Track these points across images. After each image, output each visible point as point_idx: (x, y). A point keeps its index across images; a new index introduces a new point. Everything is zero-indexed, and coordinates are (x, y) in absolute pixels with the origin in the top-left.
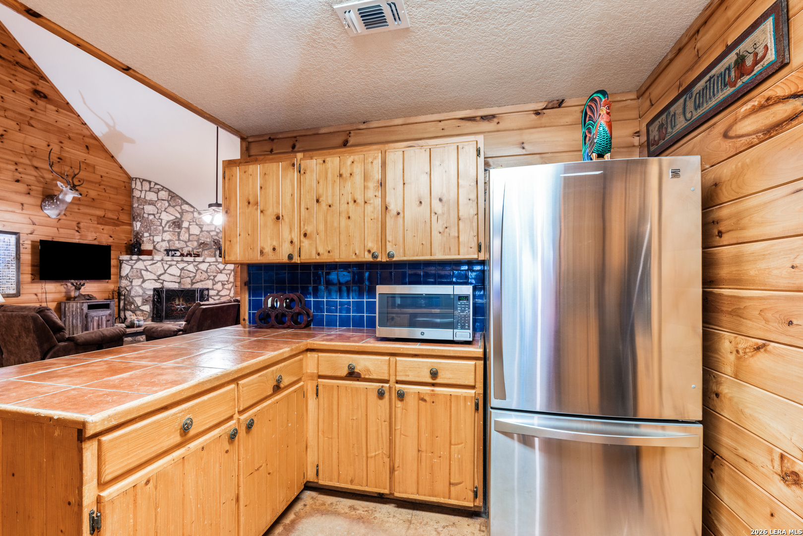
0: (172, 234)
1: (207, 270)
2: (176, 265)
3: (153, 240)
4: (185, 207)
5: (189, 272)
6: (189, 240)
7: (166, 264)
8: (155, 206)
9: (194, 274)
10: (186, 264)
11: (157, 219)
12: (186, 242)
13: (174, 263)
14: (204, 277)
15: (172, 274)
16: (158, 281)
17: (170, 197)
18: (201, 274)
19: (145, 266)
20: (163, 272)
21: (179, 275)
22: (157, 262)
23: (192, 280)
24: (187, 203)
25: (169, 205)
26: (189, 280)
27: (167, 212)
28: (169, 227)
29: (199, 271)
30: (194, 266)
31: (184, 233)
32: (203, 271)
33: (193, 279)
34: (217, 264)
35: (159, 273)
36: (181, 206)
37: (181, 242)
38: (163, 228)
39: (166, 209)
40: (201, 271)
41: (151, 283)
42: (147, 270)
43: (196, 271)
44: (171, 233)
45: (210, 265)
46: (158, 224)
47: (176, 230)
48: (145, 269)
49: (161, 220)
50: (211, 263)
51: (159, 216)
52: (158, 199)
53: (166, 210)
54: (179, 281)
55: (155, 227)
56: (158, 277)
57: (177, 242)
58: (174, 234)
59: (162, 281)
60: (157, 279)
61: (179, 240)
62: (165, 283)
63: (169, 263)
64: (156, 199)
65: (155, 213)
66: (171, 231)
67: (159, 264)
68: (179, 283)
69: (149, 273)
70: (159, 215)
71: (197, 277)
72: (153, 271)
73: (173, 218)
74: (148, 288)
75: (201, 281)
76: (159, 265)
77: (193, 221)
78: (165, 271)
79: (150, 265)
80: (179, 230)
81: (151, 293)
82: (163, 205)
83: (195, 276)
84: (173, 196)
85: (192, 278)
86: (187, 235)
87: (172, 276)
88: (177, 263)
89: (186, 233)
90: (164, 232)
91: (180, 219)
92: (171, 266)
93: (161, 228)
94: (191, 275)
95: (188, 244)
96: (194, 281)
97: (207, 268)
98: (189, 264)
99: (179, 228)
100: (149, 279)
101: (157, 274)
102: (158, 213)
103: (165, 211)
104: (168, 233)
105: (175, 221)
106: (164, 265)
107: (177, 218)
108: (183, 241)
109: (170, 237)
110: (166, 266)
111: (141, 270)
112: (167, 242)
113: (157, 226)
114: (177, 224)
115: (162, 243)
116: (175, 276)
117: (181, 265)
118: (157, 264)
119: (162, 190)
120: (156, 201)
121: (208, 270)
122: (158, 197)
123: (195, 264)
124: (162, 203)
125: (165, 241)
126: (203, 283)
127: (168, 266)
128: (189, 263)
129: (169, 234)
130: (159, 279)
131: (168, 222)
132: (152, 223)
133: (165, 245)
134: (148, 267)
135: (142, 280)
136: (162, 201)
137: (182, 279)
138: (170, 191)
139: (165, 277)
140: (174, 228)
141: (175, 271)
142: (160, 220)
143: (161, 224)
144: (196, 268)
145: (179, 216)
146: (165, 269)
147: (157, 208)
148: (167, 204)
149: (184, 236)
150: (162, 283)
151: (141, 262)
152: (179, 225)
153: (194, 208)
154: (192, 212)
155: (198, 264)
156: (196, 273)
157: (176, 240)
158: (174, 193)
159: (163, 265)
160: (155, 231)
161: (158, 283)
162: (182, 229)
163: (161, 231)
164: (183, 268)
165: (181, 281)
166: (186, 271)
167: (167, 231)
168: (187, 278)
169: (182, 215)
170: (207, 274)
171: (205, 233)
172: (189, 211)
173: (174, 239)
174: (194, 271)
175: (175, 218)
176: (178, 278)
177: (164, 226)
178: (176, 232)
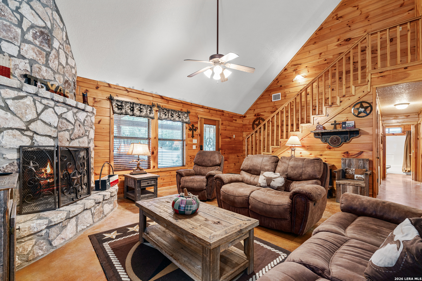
0: (38, 51)
1: (84, 122)
2: (53, 108)
4: (56, 16)
5: (68, 123)
6: (58, 73)
7: (41, 102)
9: (73, 127)
10: (65, 110)
11: (13, 11)
12: (54, 73)
13: (52, 103)
14: (82, 132)
15: (47, 121)
16: (26, 133)
18: (79, 128)
19: (4, 100)
20: (35, 116)
21: (56, 125)
22: (26, 96)
23: (70, 135)
24: (58, 11)
26: (67, 135)
27: (32, 8)
28: (35, 37)
29: (78, 123)
30: (75, 114)
31: (54, 56)
32: (81, 122)
33: (72, 134)
35: (30, 117)
36: (52, 10)
37: (49, 70)
38: (23, 33)
40: (79, 122)
41: (14, 136)
42: (7, 108)
43: (75, 123)
44: (36, 49)
45: (87, 117)
46: (15, 20)
47: (44, 48)
48: (3, 105)
49: (22, 16)
50: (88, 114)
51: (18, 8)
53: (32, 4)
54: (55, 135)
55: (5, 22)
56: (27, 126)
57: (44, 68)
58: (40, 53)
59: (31, 134)
60: (25, 128)
61: (47, 65)
62: (37, 138)
63: (45, 102)
66: (36, 45)
67: (29, 101)
68: (55, 138)
69: (9, 114)
70: (17, 3)
71: (76, 131)
72: (19, 113)
73: (41, 24)
74: (8, 147)
75: (79, 137)
76: (28, 103)
77: (62, 45)
78: (39, 115)
79: (14, 99)
80: (48, 50)
81: (14, 156)
83: (74, 129)
85: (71, 133)
86: (56, 62)
87: (47, 127)
88: (55, 105)
89: (56, 57)
90: (24, 41)
91: (51, 31)
92: (46, 107)
93: (19, 31)
94: (69, 128)
95: (57, 76)
96: (72, 137)
97: (85, 120)
98: (69, 110)
99: (49, 47)
100: (11, 129)
101: (25, 120)
103: (28, 3)
104: (32, 46)
105: (43, 30)
106: (38, 104)
108: (52, 70)
109: (35, 56)
110: (40, 107)
112: (27, 61)
113: (11, 23)
114: (46, 36)
115: (17, 61)
116: (50, 125)
117: (60, 110)
118: (25, 100)
121: (86, 122)
123: (75, 110)
126: (81, 140)
127: (43, 106)
128: (69, 108)
129: (33, 49)
130: (28, 129)
131: (32, 27)
133: (23, 66)
134: (9, 102)
137: (60, 131)
139: (37, 126)
140: (42, 42)
141: (50, 117)
142: (18, 16)
143: (20, 23)
144: (75, 118)
145: (49, 25)
146: (39, 112)
149: (54, 64)
150: (32, 138)
152: (49, 40)
153: (64, 24)
154: (62, 30)
155: (77, 112)
156: (74, 125)
157: (43, 65)
159: (35, 104)
160: (6, 31)
161: (25, 137)
162: (52, 50)
163: (19, 37)
164: (61, 114)
165: (57, 135)
166: (64, 121)
167: (29, 42)
168: (65, 130)
169: (52, 25)
170: (84, 128)
171: (69, 68)
172: (60, 26)
173: (39, 62)
174: (73, 122)
175: (43, 25)
176: (54, 129)
177: (25, 30)
178: (44, 50)
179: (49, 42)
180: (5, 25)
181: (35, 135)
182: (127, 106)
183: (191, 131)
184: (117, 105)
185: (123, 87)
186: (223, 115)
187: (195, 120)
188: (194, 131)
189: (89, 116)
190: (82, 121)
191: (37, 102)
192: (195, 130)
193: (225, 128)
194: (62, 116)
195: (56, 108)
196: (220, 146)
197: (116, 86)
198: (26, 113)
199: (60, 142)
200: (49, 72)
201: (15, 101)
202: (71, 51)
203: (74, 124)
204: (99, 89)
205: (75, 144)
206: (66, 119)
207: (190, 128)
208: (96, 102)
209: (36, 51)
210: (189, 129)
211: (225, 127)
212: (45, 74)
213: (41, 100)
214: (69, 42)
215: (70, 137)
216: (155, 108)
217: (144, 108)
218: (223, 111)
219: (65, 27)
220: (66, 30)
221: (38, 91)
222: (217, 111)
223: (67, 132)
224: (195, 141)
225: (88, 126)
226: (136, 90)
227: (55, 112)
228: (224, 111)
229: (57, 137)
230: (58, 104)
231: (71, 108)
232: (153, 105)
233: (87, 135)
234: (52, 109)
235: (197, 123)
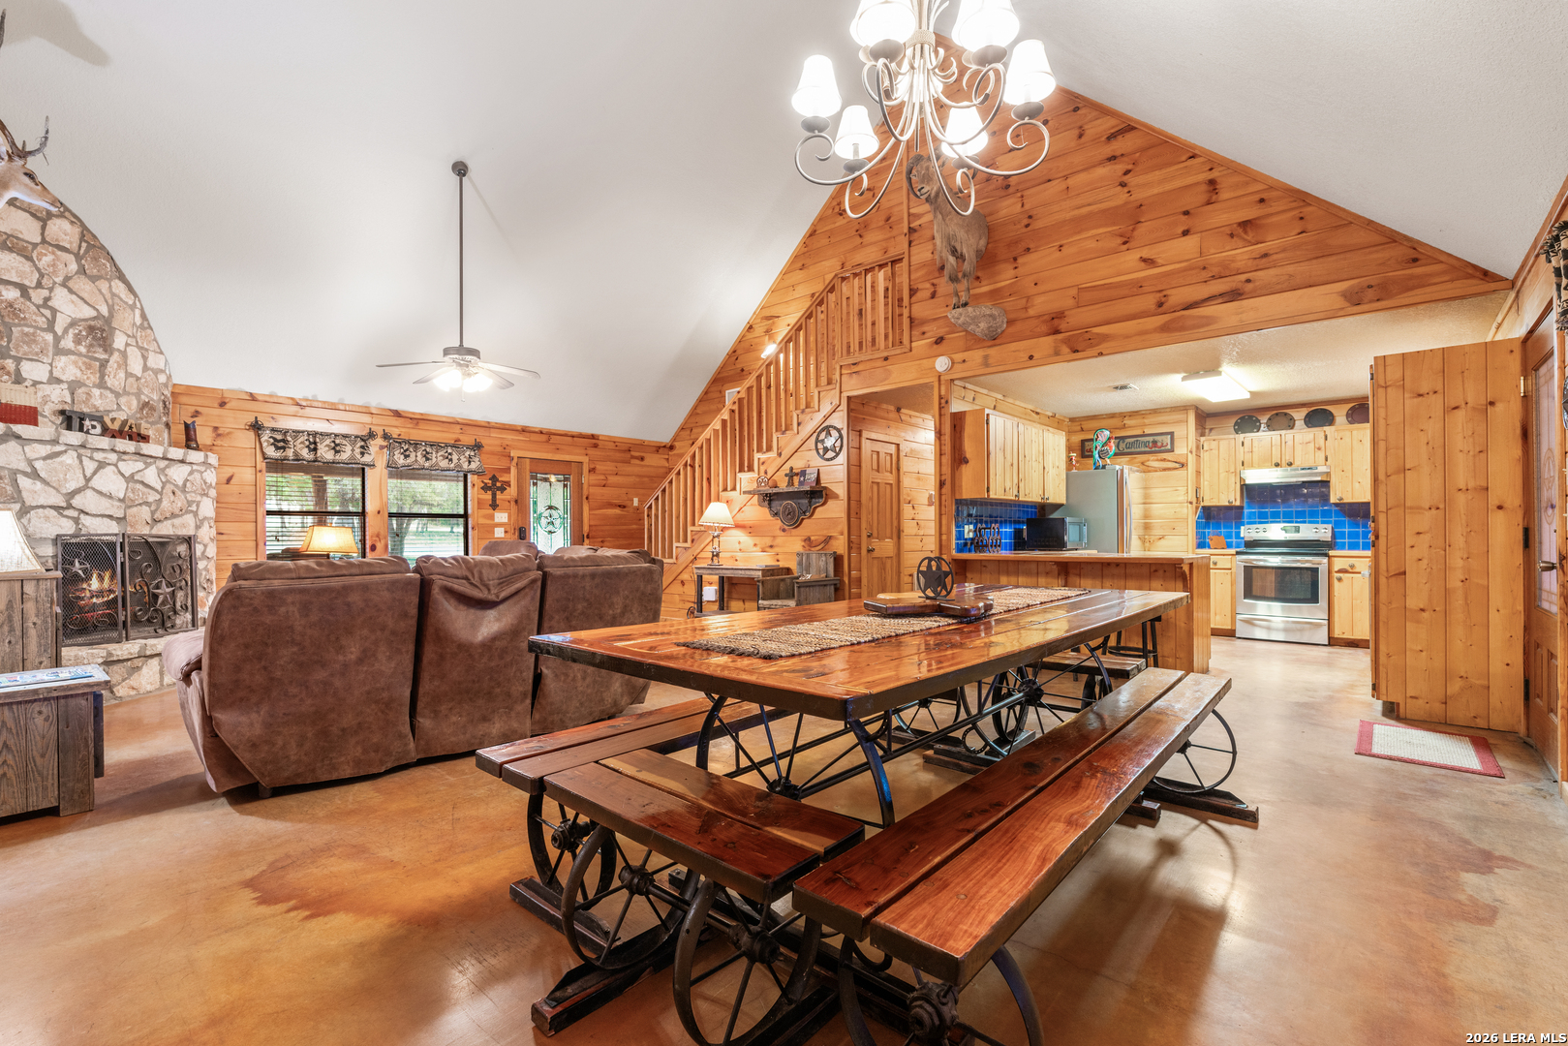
0: (84, 363)
1: (185, 485)
2: (116, 465)
3: (18, 372)
4: (119, 287)
5: (147, 490)
6: (126, 393)
7: (91, 458)
8: (29, 258)
9: (158, 497)
10: (140, 465)
11: (38, 307)
12: (117, 395)
13: (113, 457)
14: (179, 505)
15: (104, 490)
16: (66, 513)
17: (84, 245)
18: (172, 498)
19: (30, 462)
21: (121, 496)
22: (65, 451)
23: (153, 513)
24: (122, 277)
25: (82, 271)
26: (145, 513)
27: (71, 291)
28: (78, 341)
29: (169, 488)
30: (161, 471)
31: (116, 365)
32: (176, 486)
33: (156, 510)
34: (202, 469)
35: (71, 486)
36: (109, 280)
37: (108, 392)
38: (57, 339)
39: (67, 278)
40: (172, 487)
41: (47, 518)
42: (35, 475)
43: (163, 488)
44: (81, 361)
45: (191, 473)
46: (42, 322)
47: (96, 355)
48: (29, 470)
49: (54, 311)
50: (195, 467)
51: (47, 299)
52: (44, 241)
53: (70, 284)
54: (120, 514)
55: (26, 329)
56: (68, 501)
57: (96, 392)
58: (89, 367)
59: (75, 514)
60: (64, 504)
61: (102, 385)
62: (85, 520)
63: (99, 456)
64: (38, 239)
65: (27, 283)
66: (80, 355)
67: (70, 458)
68: (119, 520)
69: (38, 483)
70: (45, 293)
71: (165, 504)
72: (53, 480)
73: (89, 313)
74: (39, 536)
75: (174, 516)
76: (69, 461)
77: (134, 337)
78: (88, 480)
79: (45, 458)
80: (105, 356)
81: (48, 550)
82: (61, 266)
83: (160, 500)
84: (91, 247)
85: (153, 508)
86: (122, 375)
87: (104, 500)
88: (119, 459)
89: (119, 367)
90: (59, 352)
91: (108, 321)
92: (102, 465)
93: (49, 337)
94: (151, 499)
95: (123, 400)
96: (157, 516)
97: (187, 480)
98: (147, 465)
99: (105, 351)
100: (43, 507)
101: (64, 491)
102: (39, 285)
103: (64, 284)
104: (73, 357)
105: (92, 323)
106: (86, 461)
107: (99, 316)
108: (112, 391)
109: (79, 374)
110: (90, 466)
111: (14, 472)
112: (65, 386)
113: (36, 328)
114: (99, 333)
115: (47, 389)
116: (110, 497)
117: (129, 467)
118: (63, 458)
119: (61, 216)
120: (35, 245)
121: (188, 484)
122: (43, 234)
123: (163, 464)
124: (58, 258)
125: (59, 381)
126: (177, 521)
127: (96, 464)
128: (149, 461)
129: (75, 363)
130: (70, 506)
131: (73, 324)
132: (18, 317)
133: (58, 396)
134: (38, 465)
135: (17, 506)
136: (59, 253)
137: (130, 507)
138: (83, 225)
139: (87, 501)
140: (91, 345)
141: (110, 481)
142: (48, 313)
143: (51, 323)
144: (164, 480)
145: (104, 311)
146: (88, 475)
147: (38, 270)
148: (73, 267)
149: (117, 379)
150: (76, 521)
151: (13, 444)
152: (104, 339)
153: (135, 295)
154: (133, 307)
155: (167, 467)
156: (161, 494)
157: (95, 386)
158: (94, 236)
159: (81, 462)
160: (28, 344)
161: (65, 520)
162: (111, 354)
163: (51, 349)
164: (132, 475)
165: (125, 514)
166: (139, 486)
167: (67, 352)
168: (140, 504)
169: (111, 309)
170: (186, 498)
171: (149, 375)
172: (126, 303)
173: (87, 382)
174: (158, 487)
175: (94, 313)
176: (118, 504)
177: (60, 333)
178: (96, 359)
179: (105, 343)
180: (27, 334)
181: (82, 516)
182: (300, 441)
183: (489, 493)
184: (272, 441)
185: (288, 398)
186: (596, 446)
187: (503, 463)
188: (498, 493)
189: (198, 471)
190: (180, 483)
191: (83, 458)
192: (502, 489)
193: (604, 482)
194: (133, 477)
195: (121, 465)
196: (586, 529)
197: (270, 396)
198: (66, 480)
199: (132, 526)
200: (106, 397)
201: (48, 461)
202: (155, 340)
203: (160, 490)
204: (227, 406)
205: (165, 529)
206: (142, 483)
207: (486, 484)
208: (219, 435)
209: (80, 364)
210: (482, 488)
211: (603, 477)
212: (100, 401)
213: (92, 453)
214: (149, 324)
215: (152, 516)
216: (379, 441)
217: (345, 442)
218: (593, 437)
219: (139, 300)
220: (141, 305)
221: (86, 440)
222: (573, 437)
223: (145, 508)
224: (501, 517)
225: (194, 492)
226: (324, 402)
227: (120, 472)
228: (598, 436)
229: (124, 518)
230: (125, 457)
231: (152, 460)
232: (371, 435)
233: (192, 511)
234: (113, 468)
235: (507, 470)
